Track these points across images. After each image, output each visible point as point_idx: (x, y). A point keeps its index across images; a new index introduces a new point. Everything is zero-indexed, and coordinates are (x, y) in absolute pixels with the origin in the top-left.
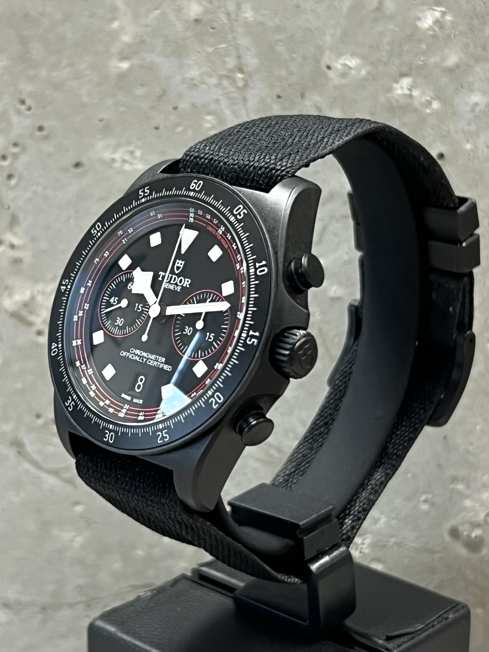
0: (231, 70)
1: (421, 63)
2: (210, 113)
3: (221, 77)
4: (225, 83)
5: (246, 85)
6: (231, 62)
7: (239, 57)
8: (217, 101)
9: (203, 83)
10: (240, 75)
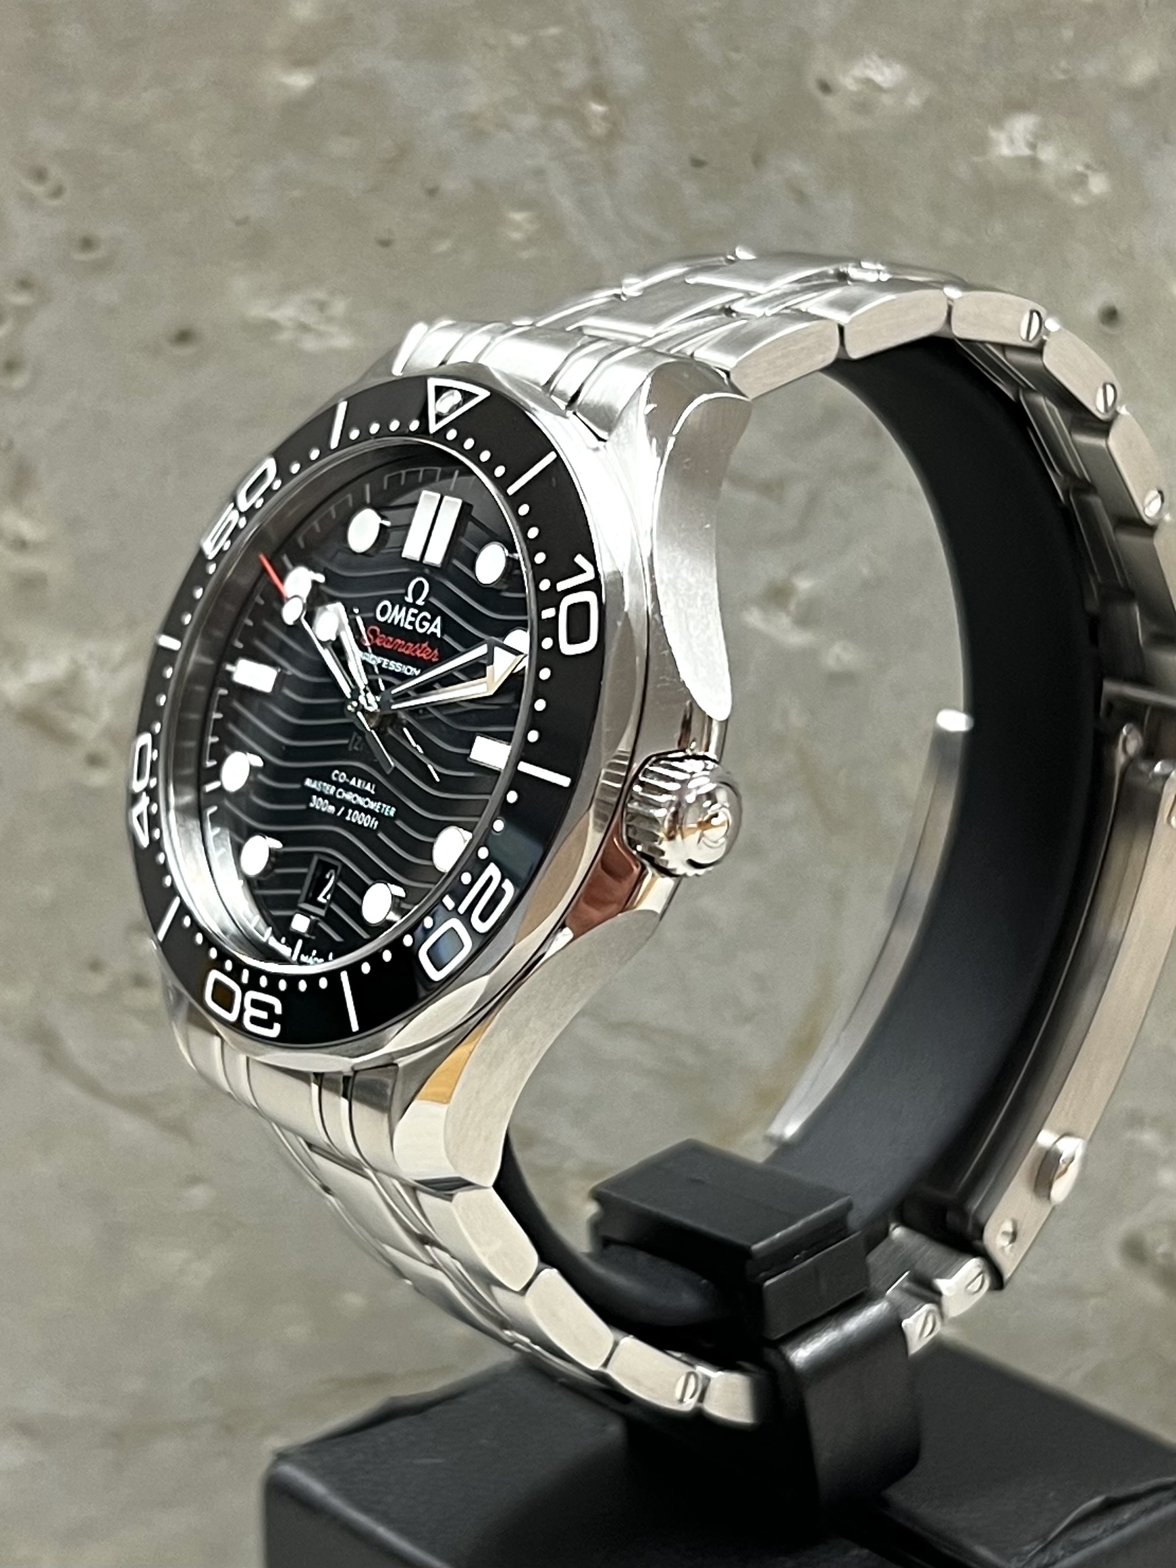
0: (574, 94)
1: (1061, 77)
2: (521, 205)
3: (549, 112)
4: (560, 126)
5: (614, 135)
6: (575, 74)
7: (594, 61)
8: (539, 173)
9: (504, 125)
10: (598, 108)
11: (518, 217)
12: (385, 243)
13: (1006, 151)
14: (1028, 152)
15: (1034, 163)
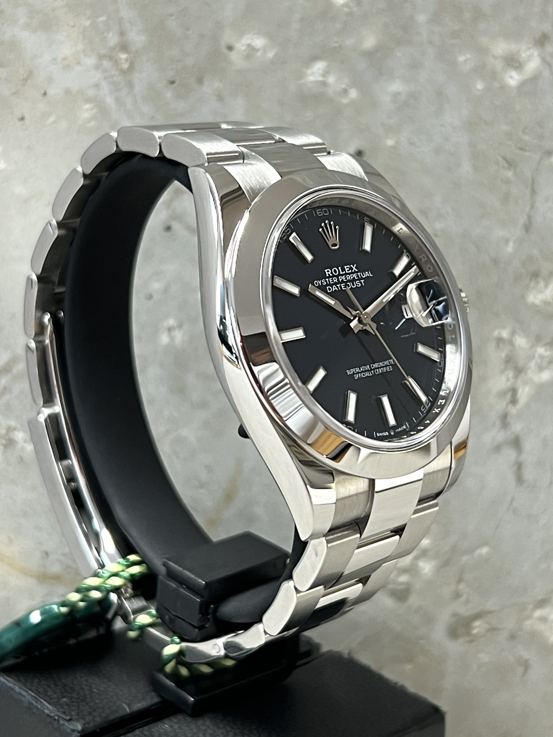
0: (113, 49)
1: (335, 45)
2: (88, 100)
3: (101, 57)
4: (106, 64)
5: (132, 67)
6: (113, 39)
7: (122, 34)
8: (97, 86)
9: (79, 63)
10: (123, 56)
11: (87, 106)
12: (21, 119)
13: (311, 78)
14: (321, 79)
15: (324, 84)
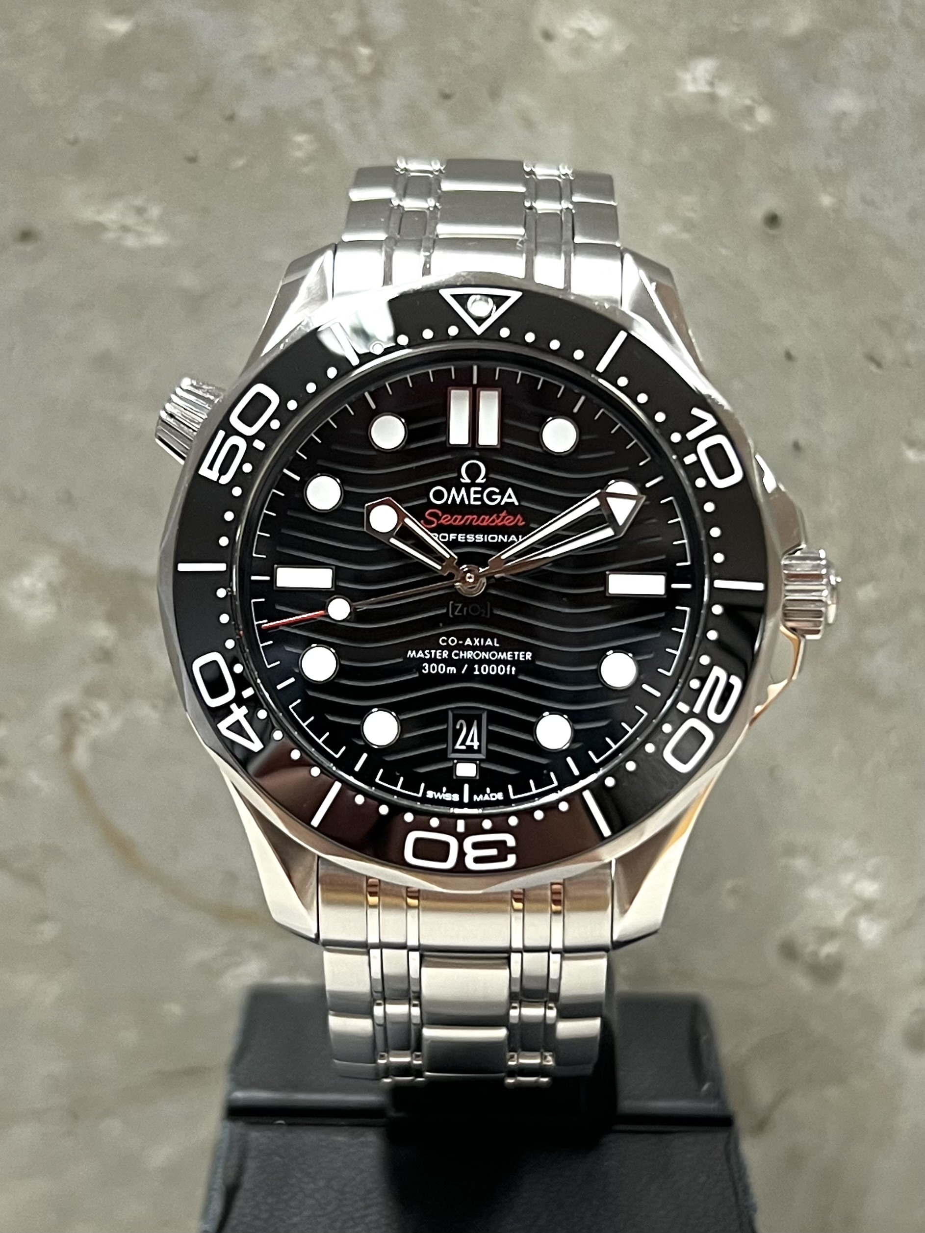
11: (301, 138)
12: (193, 160)
13: (691, 88)
14: (706, 89)
15: (712, 98)
